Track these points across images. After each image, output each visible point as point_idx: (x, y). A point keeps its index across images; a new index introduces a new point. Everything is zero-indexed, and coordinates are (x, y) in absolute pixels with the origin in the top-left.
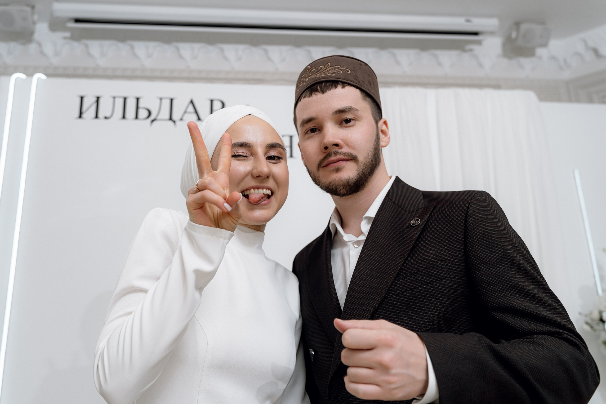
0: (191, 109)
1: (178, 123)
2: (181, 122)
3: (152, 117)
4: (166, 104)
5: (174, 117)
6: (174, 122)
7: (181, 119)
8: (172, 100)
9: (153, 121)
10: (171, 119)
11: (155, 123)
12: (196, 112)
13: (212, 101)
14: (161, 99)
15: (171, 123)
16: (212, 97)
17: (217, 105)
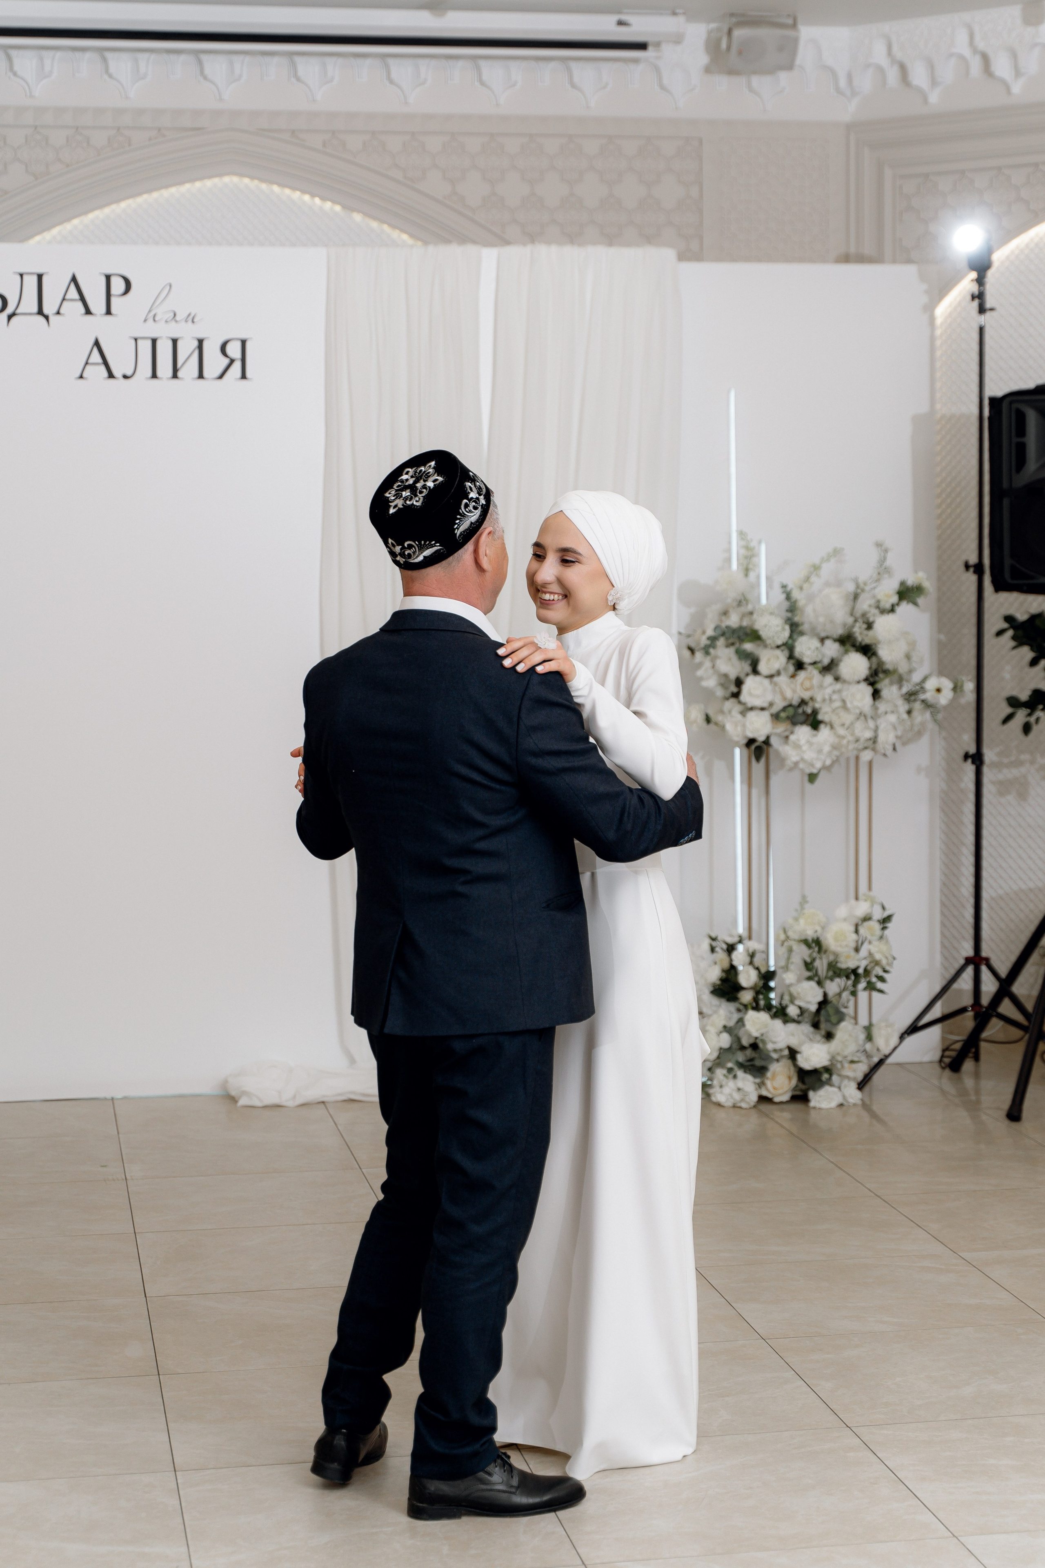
0: (73, 293)
1: (51, 318)
2: (58, 317)
3: (10, 310)
4: (31, 283)
5: (46, 311)
6: (47, 318)
7: (58, 313)
8: (40, 277)
9: (10, 317)
10: (40, 312)
11: (14, 320)
12: (82, 299)
13: (108, 278)
14: (21, 275)
15: (41, 319)
16: (108, 272)
17: (118, 286)
